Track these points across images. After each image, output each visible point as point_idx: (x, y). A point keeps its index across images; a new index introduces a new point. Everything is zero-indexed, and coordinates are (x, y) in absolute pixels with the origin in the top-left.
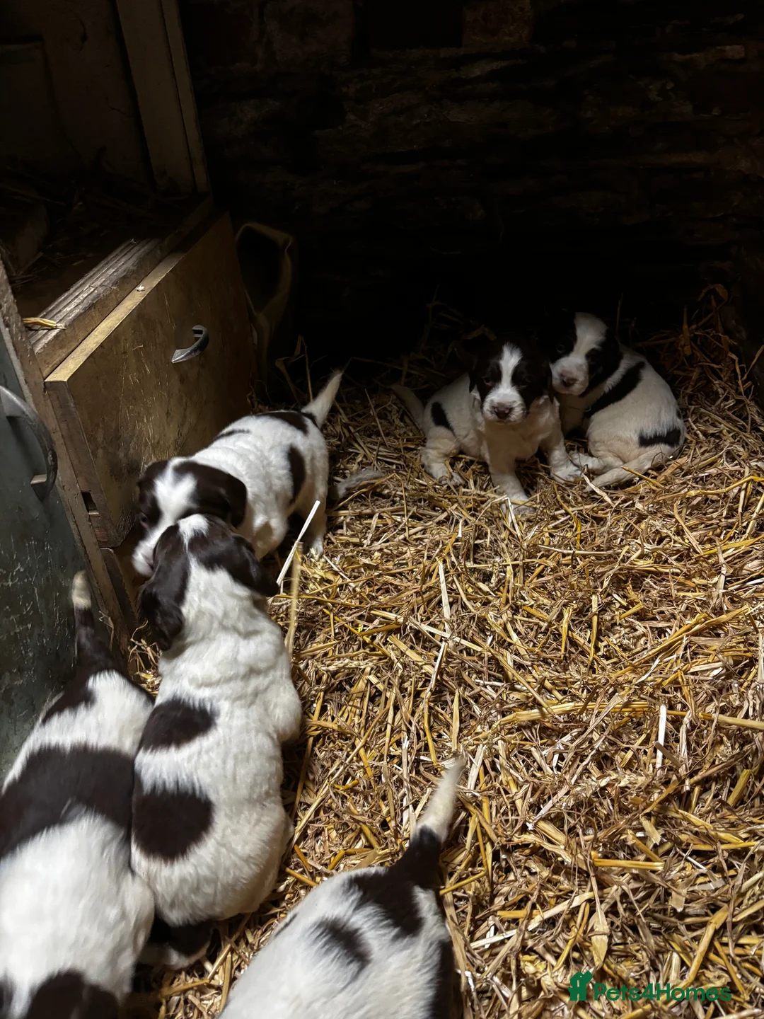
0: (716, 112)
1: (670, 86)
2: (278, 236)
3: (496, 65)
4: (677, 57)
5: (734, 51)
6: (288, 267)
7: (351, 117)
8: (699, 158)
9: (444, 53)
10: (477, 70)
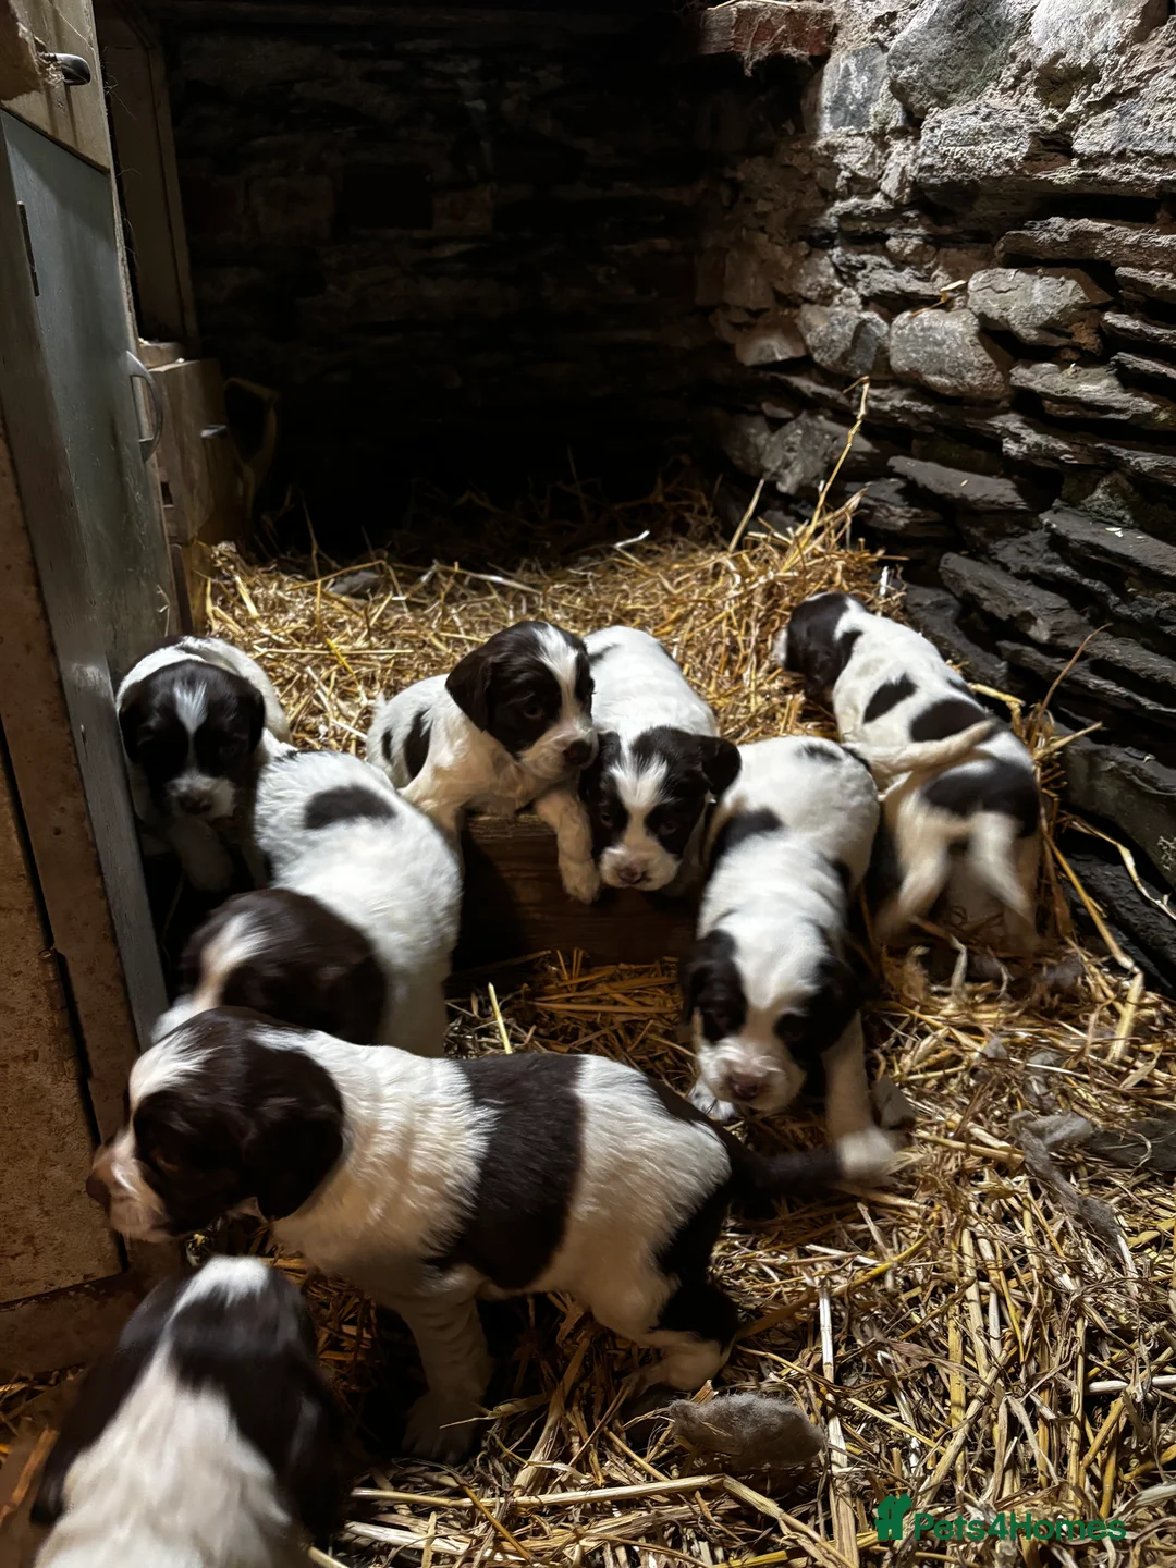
0: (655, 294)
1: (614, 271)
2: (264, 392)
3: (464, 247)
4: (616, 248)
5: (663, 244)
6: (272, 419)
7: (331, 287)
8: (646, 335)
9: (418, 234)
10: (448, 251)
